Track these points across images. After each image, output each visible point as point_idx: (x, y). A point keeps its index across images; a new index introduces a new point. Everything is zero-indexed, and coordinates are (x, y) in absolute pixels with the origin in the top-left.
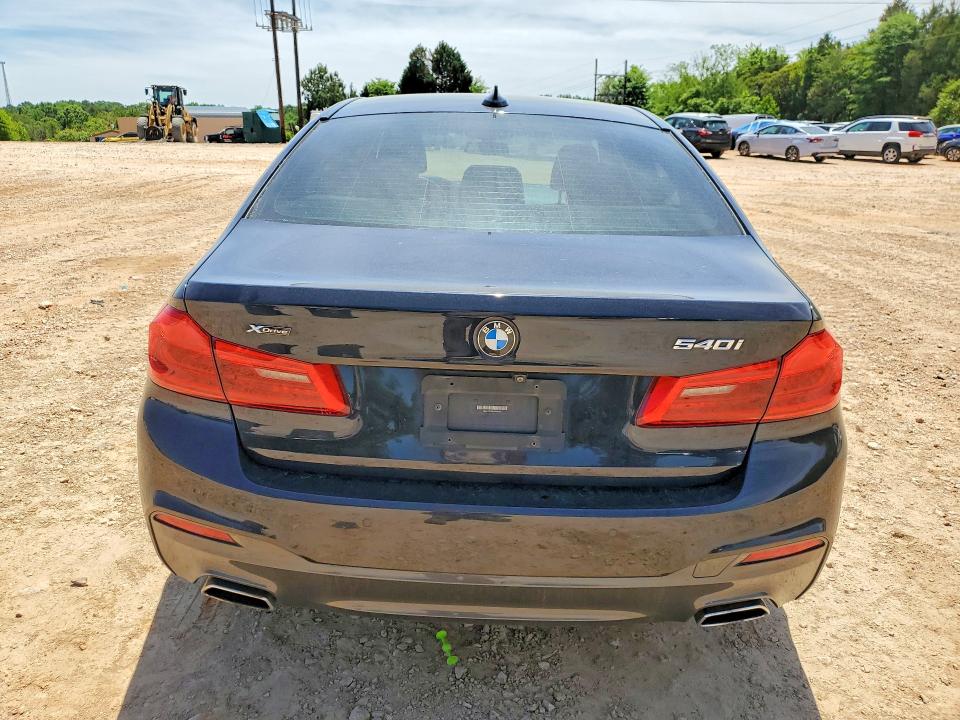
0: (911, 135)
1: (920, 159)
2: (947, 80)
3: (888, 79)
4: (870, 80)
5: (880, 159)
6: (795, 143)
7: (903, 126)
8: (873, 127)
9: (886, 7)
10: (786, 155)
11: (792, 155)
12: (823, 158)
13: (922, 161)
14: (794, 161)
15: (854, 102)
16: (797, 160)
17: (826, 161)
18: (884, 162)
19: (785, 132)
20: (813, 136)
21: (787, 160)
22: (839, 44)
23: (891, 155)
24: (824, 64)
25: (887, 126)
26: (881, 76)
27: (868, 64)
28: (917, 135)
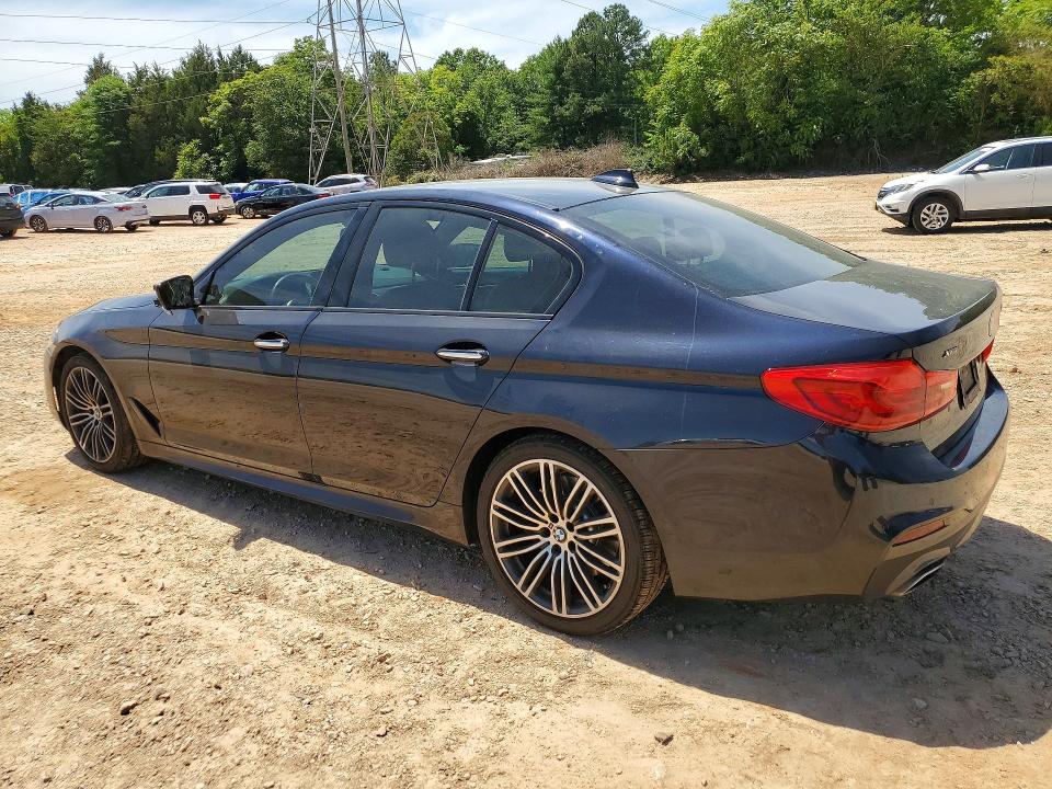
0: (212, 197)
1: (224, 219)
2: (178, 142)
3: (118, 142)
4: (98, 144)
5: (191, 222)
6: (101, 213)
7: (202, 190)
8: (172, 192)
9: (87, 69)
10: (96, 226)
11: (102, 225)
12: (135, 227)
13: (226, 221)
14: (107, 232)
15: (89, 167)
16: (111, 231)
17: (139, 229)
18: (195, 225)
19: (84, 203)
20: (121, 204)
21: (99, 231)
22: (47, 106)
23: (199, 217)
24: (38, 125)
25: (186, 191)
26: (110, 140)
27: (92, 127)
28: (218, 197)
